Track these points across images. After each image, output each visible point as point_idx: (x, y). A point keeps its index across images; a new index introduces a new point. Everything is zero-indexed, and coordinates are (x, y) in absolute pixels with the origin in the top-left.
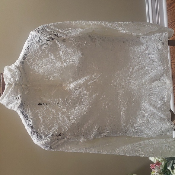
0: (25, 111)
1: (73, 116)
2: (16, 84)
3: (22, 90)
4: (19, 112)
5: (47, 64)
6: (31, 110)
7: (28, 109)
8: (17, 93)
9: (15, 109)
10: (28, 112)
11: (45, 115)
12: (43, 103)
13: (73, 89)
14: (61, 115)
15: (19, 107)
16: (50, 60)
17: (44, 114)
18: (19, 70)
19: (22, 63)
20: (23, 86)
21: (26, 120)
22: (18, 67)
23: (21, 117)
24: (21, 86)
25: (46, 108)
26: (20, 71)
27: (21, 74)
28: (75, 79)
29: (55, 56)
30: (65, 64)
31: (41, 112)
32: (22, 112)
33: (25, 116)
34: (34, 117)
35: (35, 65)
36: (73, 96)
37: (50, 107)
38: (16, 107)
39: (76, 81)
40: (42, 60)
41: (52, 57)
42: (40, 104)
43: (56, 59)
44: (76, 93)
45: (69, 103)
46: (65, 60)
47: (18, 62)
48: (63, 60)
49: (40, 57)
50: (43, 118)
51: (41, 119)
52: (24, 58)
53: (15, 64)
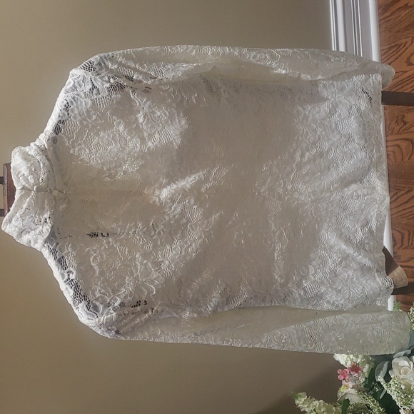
0: (60, 250)
1: (167, 262)
2: (38, 190)
3: (54, 202)
4: (46, 253)
5: (110, 144)
6: (74, 248)
7: (68, 246)
8: (42, 210)
9: (38, 246)
10: (66, 251)
11: (105, 259)
12: (100, 232)
13: (169, 201)
14: (140, 259)
15: (45, 242)
16: (115, 135)
17: (102, 258)
18: (46, 156)
19: (54, 141)
20: (55, 193)
21: (63, 271)
22: (43, 151)
23: (52, 262)
24: (51, 192)
25: (108, 243)
26: (48, 159)
27: (51, 165)
28: (172, 179)
29: (128, 125)
30: (150, 144)
31: (95, 251)
32: (54, 252)
33: (61, 262)
34: (79, 264)
35: (83, 145)
36: (167, 218)
37: (116, 243)
38: (40, 241)
39: (175, 183)
40: (97, 134)
41: (121, 128)
42: (94, 235)
43: (130, 133)
44: (174, 211)
45: (159, 233)
46: (151, 136)
47: (43, 139)
48: (145, 134)
49: (94, 127)
50: (100, 265)
51: (96, 268)
52: (57, 130)
53: (37, 142)
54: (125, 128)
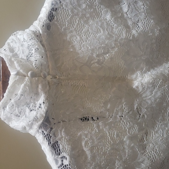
0: (54, 134)
1: (151, 145)
2: (34, 75)
3: (48, 88)
4: (40, 138)
5: (98, 31)
6: (67, 133)
7: (61, 131)
8: (37, 94)
9: (32, 132)
10: (60, 136)
11: (96, 143)
12: (90, 116)
13: (150, 86)
14: (128, 142)
15: (40, 127)
16: (103, 23)
17: (93, 142)
18: (41, 42)
19: (48, 27)
20: (49, 78)
21: (56, 156)
22: (37, 36)
23: (46, 148)
24: (45, 77)
25: (98, 127)
26: (43, 45)
27: (46, 51)
28: (151, 65)
29: (114, 14)
30: (134, 32)
31: (86, 136)
32: (48, 137)
33: (55, 147)
34: (73, 149)
35: (74, 33)
36: (149, 102)
37: (105, 125)
39: (154, 69)
40: (87, 22)
41: (108, 17)
42: (85, 119)
44: (155, 95)
45: (143, 116)
46: (135, 24)
47: (37, 25)
48: (130, 23)
49: (84, 15)
50: (91, 150)
51: (88, 153)
52: (51, 17)
53: (32, 28)
54: (112, 16)
